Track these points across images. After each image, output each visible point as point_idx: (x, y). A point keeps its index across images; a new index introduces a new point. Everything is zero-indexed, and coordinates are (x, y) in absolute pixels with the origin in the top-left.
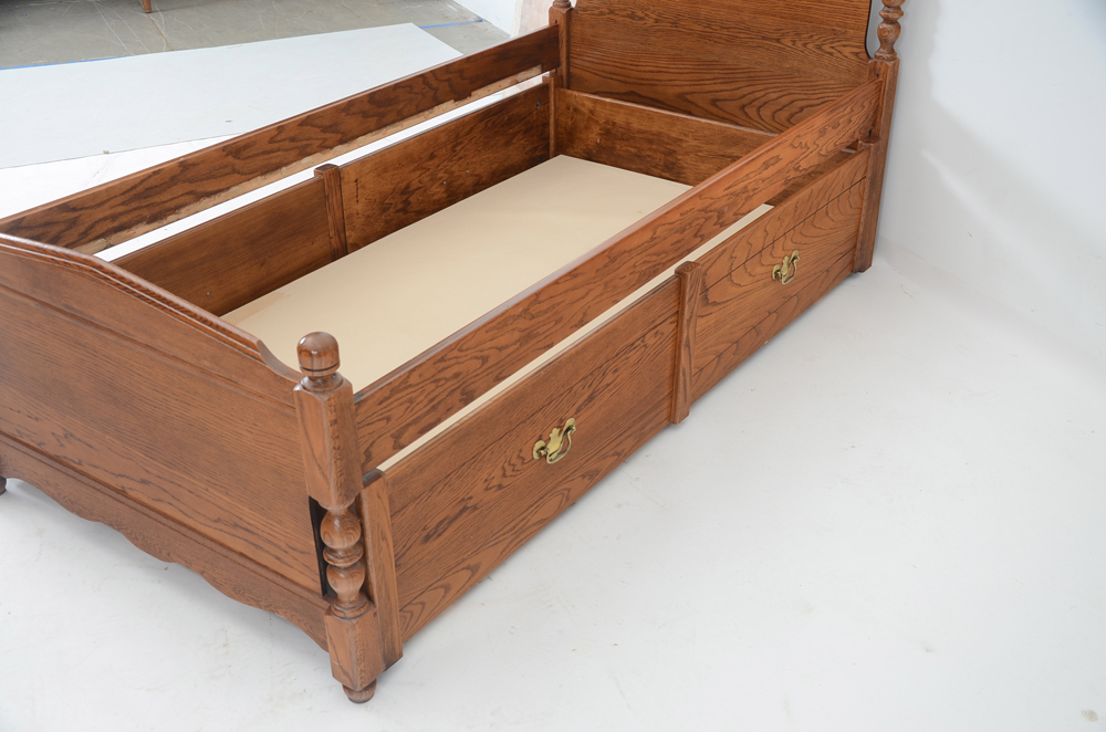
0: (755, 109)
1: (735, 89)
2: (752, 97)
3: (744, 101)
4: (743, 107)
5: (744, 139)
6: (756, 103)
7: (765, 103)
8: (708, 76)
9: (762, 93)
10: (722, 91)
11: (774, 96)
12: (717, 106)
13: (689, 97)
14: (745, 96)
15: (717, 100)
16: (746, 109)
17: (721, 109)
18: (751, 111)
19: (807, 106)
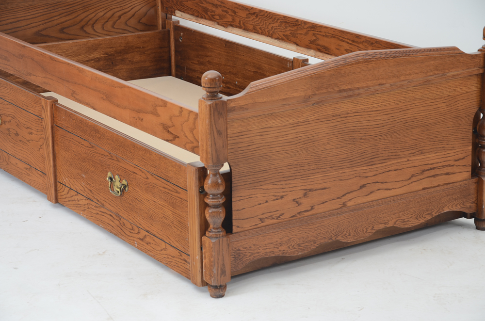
0: (90, 26)
1: (75, 17)
2: (87, 19)
3: (83, 23)
4: (82, 28)
5: (100, 45)
6: (91, 22)
7: (96, 21)
8: (55, 14)
9: (93, 15)
10: (66, 21)
11: (102, 14)
12: (64, 33)
13: (44, 33)
14: (83, 19)
15: (64, 28)
16: (84, 29)
17: (67, 34)
18: (88, 29)
19: (123, 14)
